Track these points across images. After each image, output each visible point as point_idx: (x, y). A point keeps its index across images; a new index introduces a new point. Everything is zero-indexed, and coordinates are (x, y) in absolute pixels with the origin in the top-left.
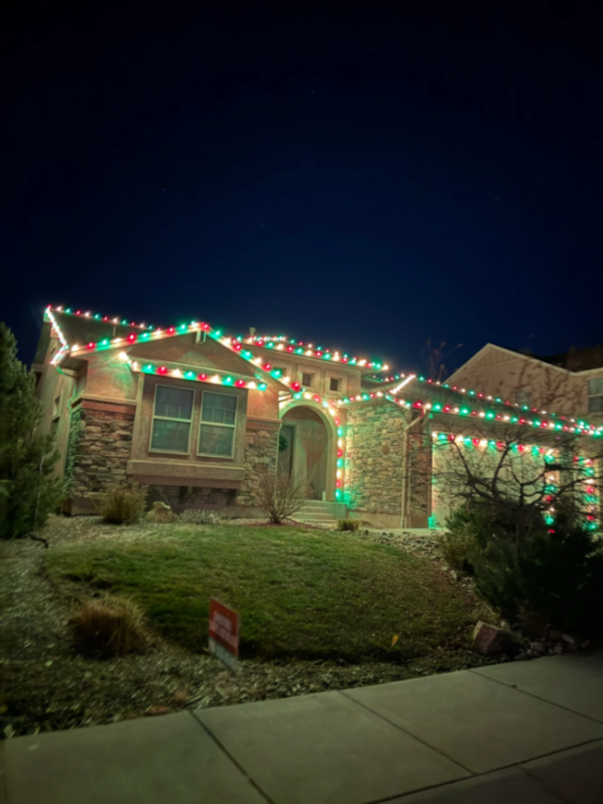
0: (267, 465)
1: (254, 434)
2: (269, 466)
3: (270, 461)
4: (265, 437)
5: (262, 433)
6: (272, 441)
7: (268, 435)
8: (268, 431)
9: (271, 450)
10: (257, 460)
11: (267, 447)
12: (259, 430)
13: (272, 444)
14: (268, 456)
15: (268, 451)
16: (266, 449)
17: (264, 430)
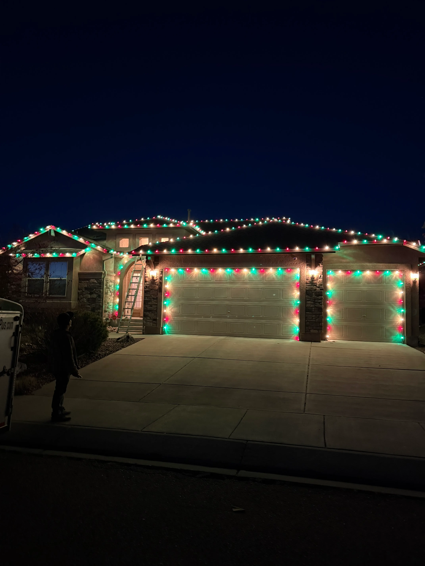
0: (95, 298)
1: (87, 282)
2: (96, 299)
3: (97, 297)
4: (93, 283)
5: (92, 280)
6: (98, 284)
7: (96, 281)
8: (96, 279)
9: (97, 290)
10: (89, 296)
11: (95, 288)
12: (90, 279)
13: (98, 286)
14: (96, 294)
15: (96, 291)
16: (95, 290)
17: (93, 279)
